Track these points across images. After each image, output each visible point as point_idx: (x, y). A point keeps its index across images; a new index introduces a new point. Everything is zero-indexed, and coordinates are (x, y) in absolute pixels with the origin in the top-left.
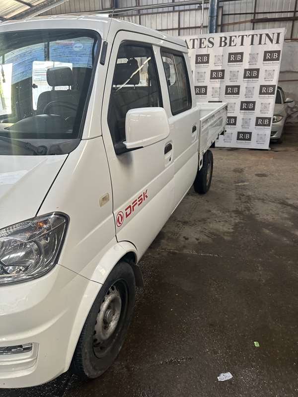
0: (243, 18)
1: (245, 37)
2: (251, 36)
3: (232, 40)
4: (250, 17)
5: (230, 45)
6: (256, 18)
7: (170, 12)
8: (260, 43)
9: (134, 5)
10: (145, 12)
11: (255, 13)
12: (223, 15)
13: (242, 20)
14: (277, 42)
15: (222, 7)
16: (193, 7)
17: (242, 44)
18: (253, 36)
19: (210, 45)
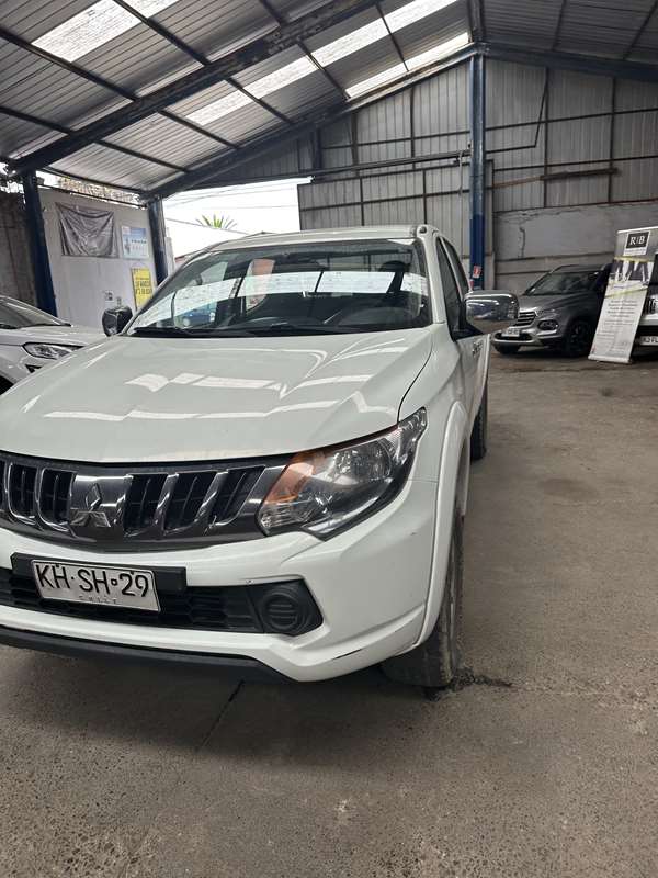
0: (526, 175)
4: (538, 173)
6: (549, 173)
7: (409, 171)
9: (350, 162)
10: (367, 172)
11: (546, 166)
12: (494, 171)
13: (525, 178)
15: (492, 161)
16: (444, 162)
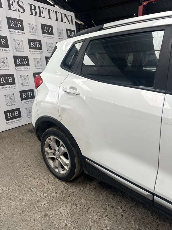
1: (51, 11)
2: (54, 12)
3: (41, 11)
5: (40, 16)
8: (62, 21)
14: (72, 24)
17: (50, 18)
18: (56, 12)
19: (22, 10)
